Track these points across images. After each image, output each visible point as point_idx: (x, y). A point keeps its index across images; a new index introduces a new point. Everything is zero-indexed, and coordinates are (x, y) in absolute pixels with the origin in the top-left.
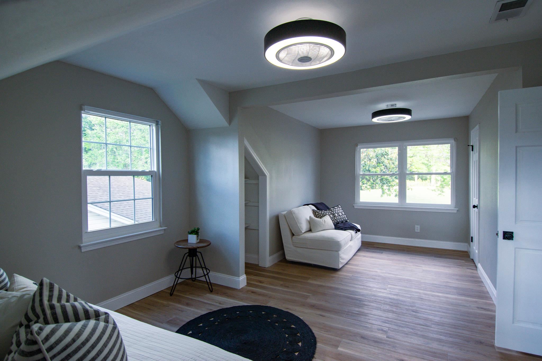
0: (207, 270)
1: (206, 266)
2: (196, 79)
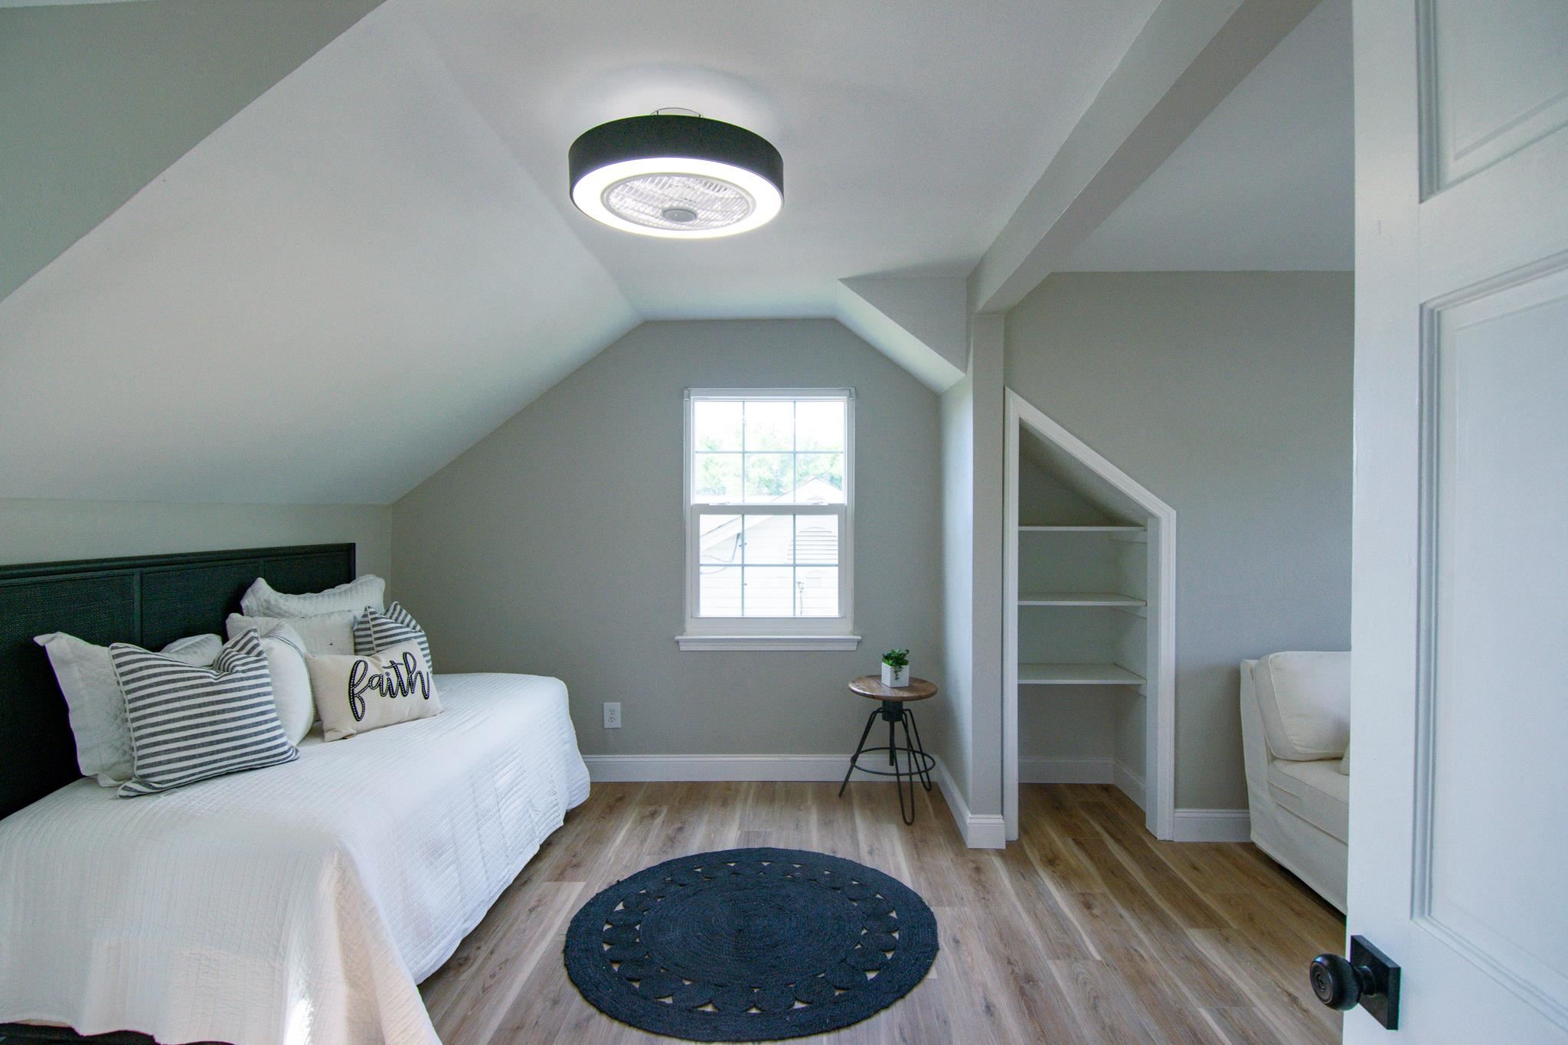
0: (926, 758)
1: (923, 749)
2: (840, 280)
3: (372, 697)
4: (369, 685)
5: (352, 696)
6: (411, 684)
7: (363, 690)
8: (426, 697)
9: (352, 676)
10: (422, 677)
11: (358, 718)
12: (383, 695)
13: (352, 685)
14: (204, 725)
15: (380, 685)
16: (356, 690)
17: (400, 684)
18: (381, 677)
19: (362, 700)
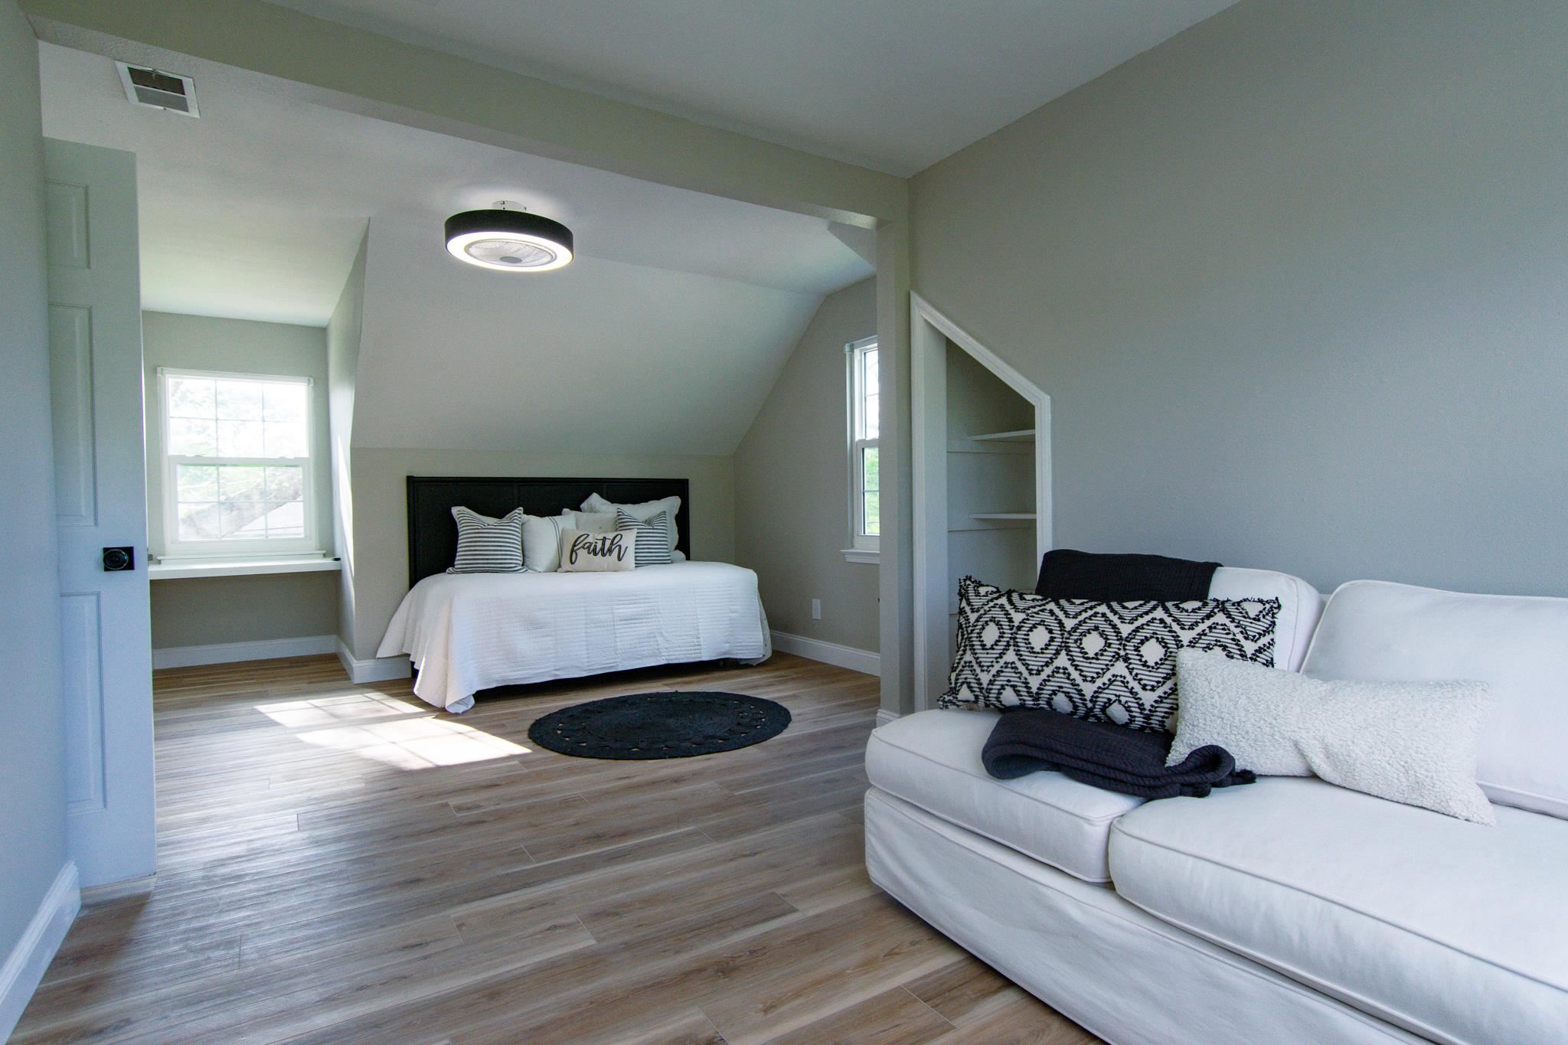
3: (582, 553)
4: (583, 547)
5: (572, 551)
6: (610, 551)
7: (578, 549)
8: (620, 559)
9: (576, 541)
10: (620, 548)
11: (572, 563)
12: (589, 553)
13: (574, 546)
14: (506, 559)
15: (589, 548)
16: (576, 548)
17: (602, 549)
18: (591, 544)
19: (576, 554)
